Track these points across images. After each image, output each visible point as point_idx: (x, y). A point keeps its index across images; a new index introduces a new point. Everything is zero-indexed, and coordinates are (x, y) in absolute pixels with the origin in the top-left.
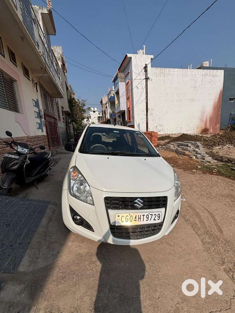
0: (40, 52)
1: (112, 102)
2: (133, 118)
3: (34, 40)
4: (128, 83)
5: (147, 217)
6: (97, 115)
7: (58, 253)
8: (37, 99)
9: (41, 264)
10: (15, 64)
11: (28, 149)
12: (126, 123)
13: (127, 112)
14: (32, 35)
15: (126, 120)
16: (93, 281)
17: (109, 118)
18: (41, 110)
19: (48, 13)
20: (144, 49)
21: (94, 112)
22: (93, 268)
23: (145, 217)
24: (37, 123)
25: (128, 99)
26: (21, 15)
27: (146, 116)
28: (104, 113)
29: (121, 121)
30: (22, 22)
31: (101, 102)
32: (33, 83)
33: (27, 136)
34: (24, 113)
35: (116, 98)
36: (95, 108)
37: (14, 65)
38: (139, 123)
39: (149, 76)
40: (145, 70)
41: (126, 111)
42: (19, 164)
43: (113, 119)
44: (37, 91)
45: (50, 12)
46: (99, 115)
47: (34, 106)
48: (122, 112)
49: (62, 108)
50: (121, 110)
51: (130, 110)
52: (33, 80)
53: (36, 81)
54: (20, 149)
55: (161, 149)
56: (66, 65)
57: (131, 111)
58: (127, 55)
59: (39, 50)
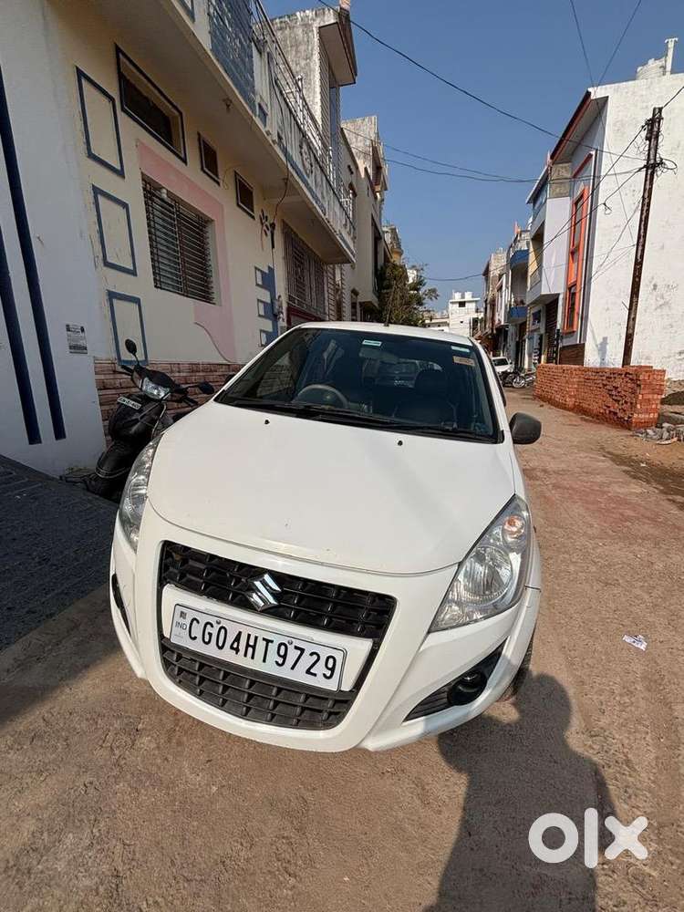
0: (268, 133)
1: (518, 269)
2: (584, 318)
3: (251, 102)
4: (582, 196)
5: (282, 653)
6: (470, 313)
7: (87, 667)
8: (269, 267)
9: (32, 679)
10: (214, 176)
11: (168, 389)
12: (557, 340)
13: (565, 299)
14: (247, 87)
15: (558, 327)
16: (85, 785)
17: (502, 323)
18: (280, 297)
19: (337, 23)
20: (670, 53)
21: (462, 304)
22: (118, 747)
23: (273, 648)
24: (261, 331)
25: (573, 253)
26: (210, 32)
27: (630, 309)
28: (489, 306)
29: (542, 331)
30: (210, 54)
31: (486, 273)
32: (262, 224)
33: (225, 362)
34: (223, 303)
35: (532, 257)
36: (466, 294)
37: (211, 181)
38: (605, 339)
39: (663, 152)
40: (650, 131)
41: (561, 297)
42: (139, 424)
43: (516, 325)
44: (273, 247)
45: (344, 17)
46: (475, 316)
47: (258, 285)
48: (547, 302)
49: (355, 292)
50: (543, 293)
51: (577, 293)
52: (263, 218)
53: (271, 220)
54: (149, 387)
55: (666, 435)
56: (386, 169)
57: (578, 295)
58: (588, 94)
59: (265, 126)
